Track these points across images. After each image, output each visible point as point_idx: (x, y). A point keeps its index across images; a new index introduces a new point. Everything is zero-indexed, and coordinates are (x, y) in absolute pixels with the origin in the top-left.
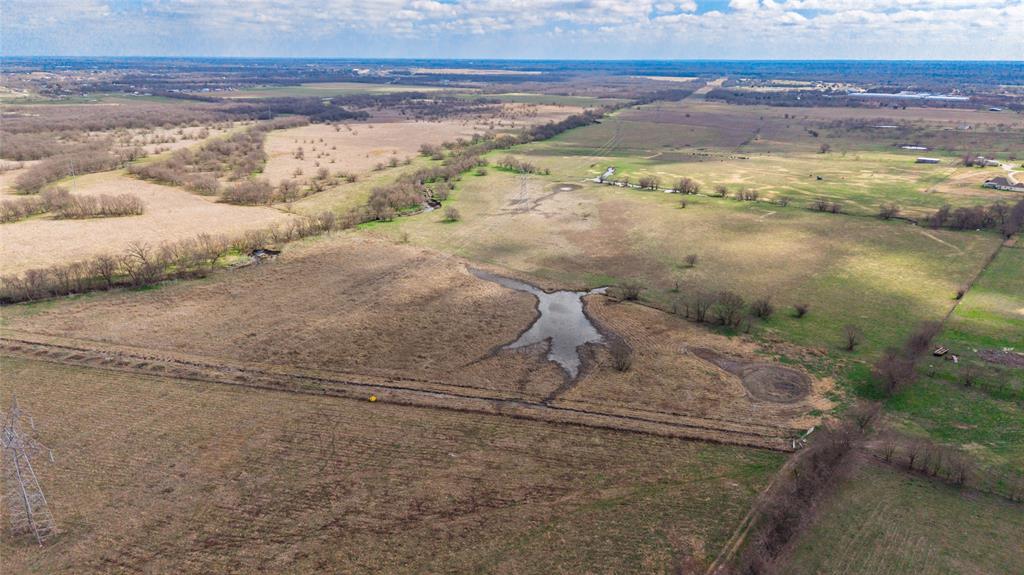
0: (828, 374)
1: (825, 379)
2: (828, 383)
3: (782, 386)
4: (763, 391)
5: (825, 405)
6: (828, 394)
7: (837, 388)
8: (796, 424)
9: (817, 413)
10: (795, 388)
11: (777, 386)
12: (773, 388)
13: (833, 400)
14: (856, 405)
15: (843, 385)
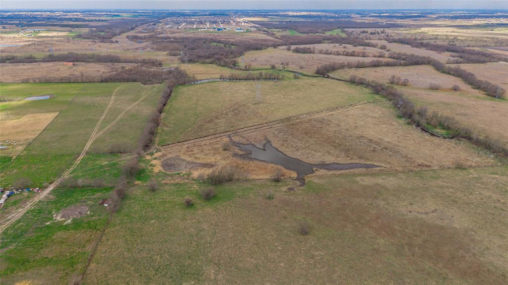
0: (157, 174)
1: (158, 171)
2: (156, 170)
3: (172, 165)
4: (177, 161)
5: (154, 162)
6: (154, 166)
7: (152, 169)
8: (159, 154)
9: (155, 159)
10: (167, 165)
11: (174, 165)
12: (175, 163)
13: (152, 164)
14: (142, 165)
15: (150, 171)
